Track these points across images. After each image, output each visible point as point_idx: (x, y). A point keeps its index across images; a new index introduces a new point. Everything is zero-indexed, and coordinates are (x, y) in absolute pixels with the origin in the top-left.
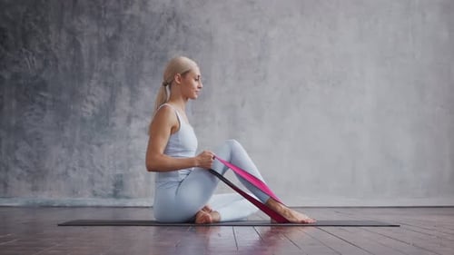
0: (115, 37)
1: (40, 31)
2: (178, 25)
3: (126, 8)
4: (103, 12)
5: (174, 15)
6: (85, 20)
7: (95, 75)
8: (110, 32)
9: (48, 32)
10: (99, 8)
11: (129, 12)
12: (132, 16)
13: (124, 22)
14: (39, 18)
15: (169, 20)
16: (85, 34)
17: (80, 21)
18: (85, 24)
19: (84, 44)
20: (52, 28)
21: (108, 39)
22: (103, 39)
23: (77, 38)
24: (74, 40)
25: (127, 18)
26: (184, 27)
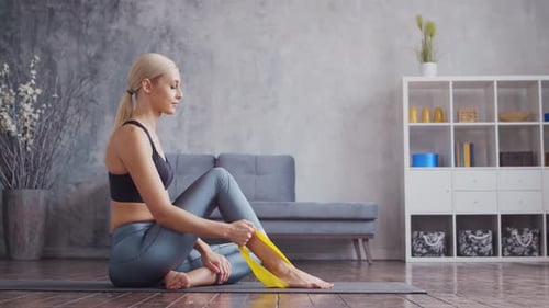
0: (98, 57)
1: (11, 50)
2: (172, 42)
3: (111, 22)
4: (84, 26)
5: (168, 30)
6: (63, 36)
7: (73, 101)
8: (92, 50)
9: (19, 51)
10: (81, 23)
11: (114, 27)
12: (118, 31)
13: (109, 39)
14: (8, 34)
15: (162, 36)
16: (63, 53)
17: (56, 37)
18: (63, 42)
19: (61, 65)
20: (24, 46)
21: (89, 58)
22: (84, 59)
23: (53, 57)
24: (50, 59)
25: (113, 33)
26: (180, 44)
